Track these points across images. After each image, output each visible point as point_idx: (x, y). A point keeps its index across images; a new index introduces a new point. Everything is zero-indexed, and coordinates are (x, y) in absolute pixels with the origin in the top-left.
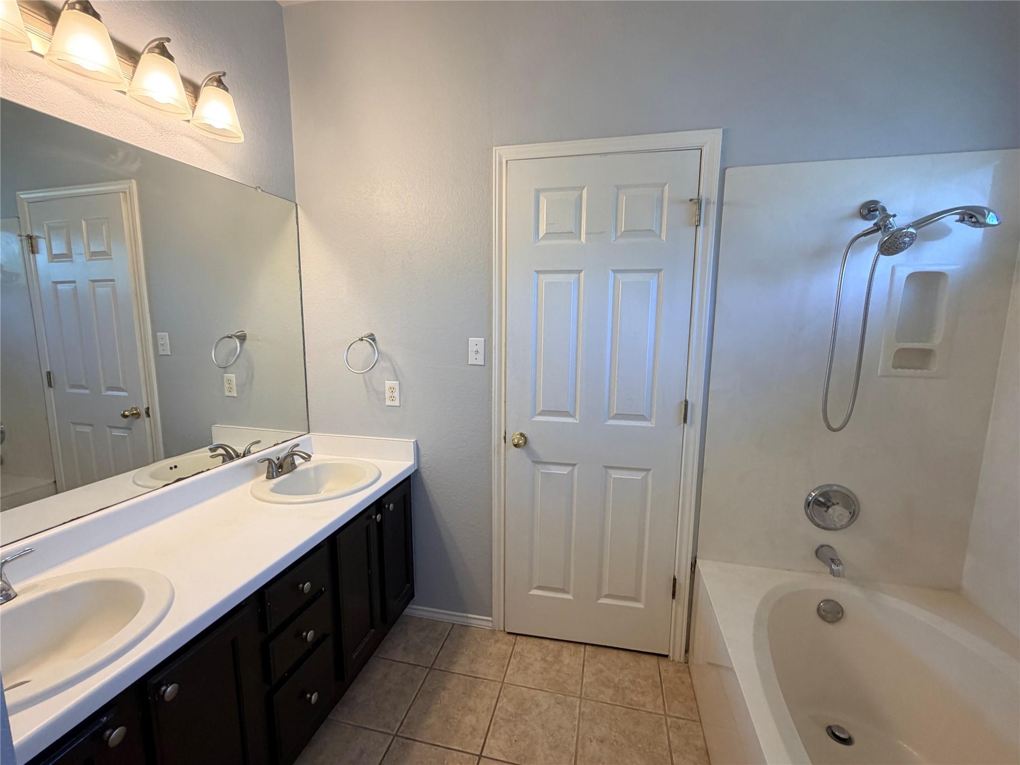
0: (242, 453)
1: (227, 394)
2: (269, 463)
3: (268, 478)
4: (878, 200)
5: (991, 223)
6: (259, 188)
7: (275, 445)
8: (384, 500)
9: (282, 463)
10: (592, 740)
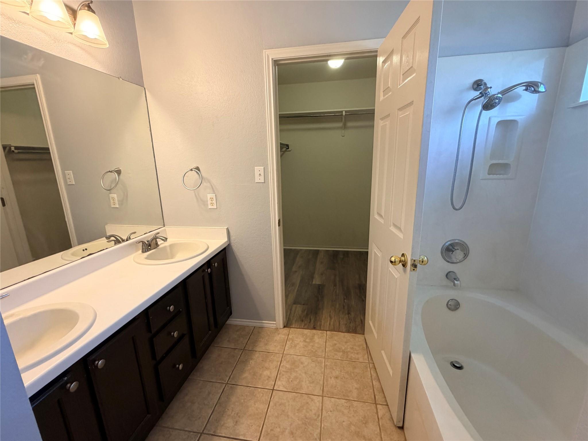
0: (126, 239)
1: (113, 206)
2: (143, 243)
3: (143, 252)
4: (482, 79)
5: (541, 91)
6: (121, 77)
7: (145, 234)
8: (212, 261)
9: (150, 244)
10: (332, 377)
